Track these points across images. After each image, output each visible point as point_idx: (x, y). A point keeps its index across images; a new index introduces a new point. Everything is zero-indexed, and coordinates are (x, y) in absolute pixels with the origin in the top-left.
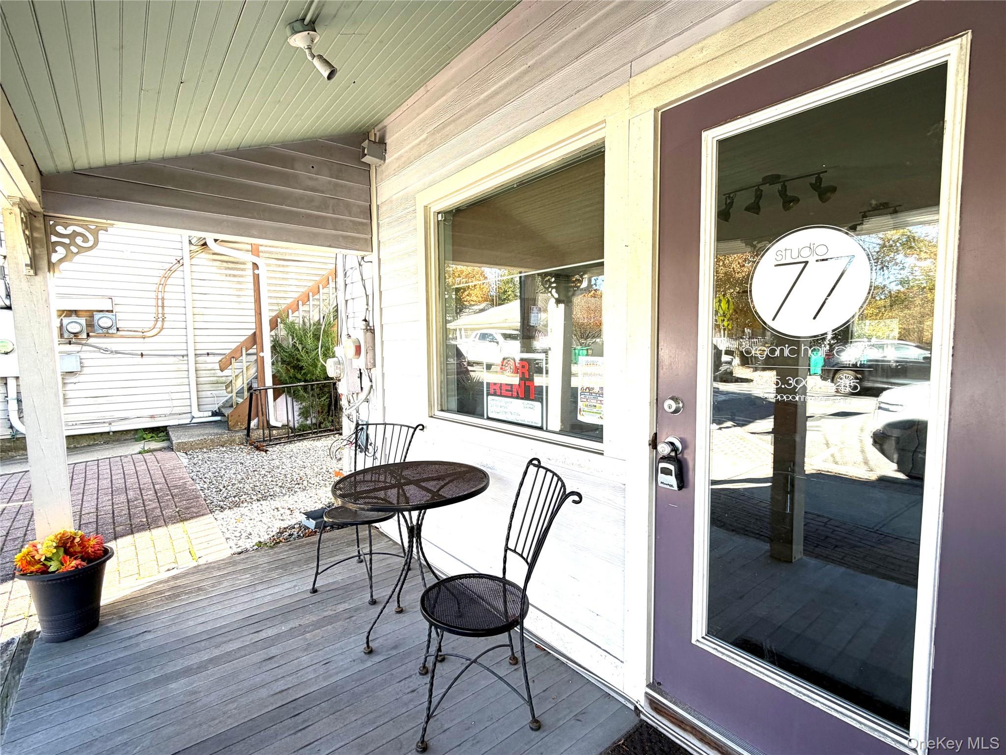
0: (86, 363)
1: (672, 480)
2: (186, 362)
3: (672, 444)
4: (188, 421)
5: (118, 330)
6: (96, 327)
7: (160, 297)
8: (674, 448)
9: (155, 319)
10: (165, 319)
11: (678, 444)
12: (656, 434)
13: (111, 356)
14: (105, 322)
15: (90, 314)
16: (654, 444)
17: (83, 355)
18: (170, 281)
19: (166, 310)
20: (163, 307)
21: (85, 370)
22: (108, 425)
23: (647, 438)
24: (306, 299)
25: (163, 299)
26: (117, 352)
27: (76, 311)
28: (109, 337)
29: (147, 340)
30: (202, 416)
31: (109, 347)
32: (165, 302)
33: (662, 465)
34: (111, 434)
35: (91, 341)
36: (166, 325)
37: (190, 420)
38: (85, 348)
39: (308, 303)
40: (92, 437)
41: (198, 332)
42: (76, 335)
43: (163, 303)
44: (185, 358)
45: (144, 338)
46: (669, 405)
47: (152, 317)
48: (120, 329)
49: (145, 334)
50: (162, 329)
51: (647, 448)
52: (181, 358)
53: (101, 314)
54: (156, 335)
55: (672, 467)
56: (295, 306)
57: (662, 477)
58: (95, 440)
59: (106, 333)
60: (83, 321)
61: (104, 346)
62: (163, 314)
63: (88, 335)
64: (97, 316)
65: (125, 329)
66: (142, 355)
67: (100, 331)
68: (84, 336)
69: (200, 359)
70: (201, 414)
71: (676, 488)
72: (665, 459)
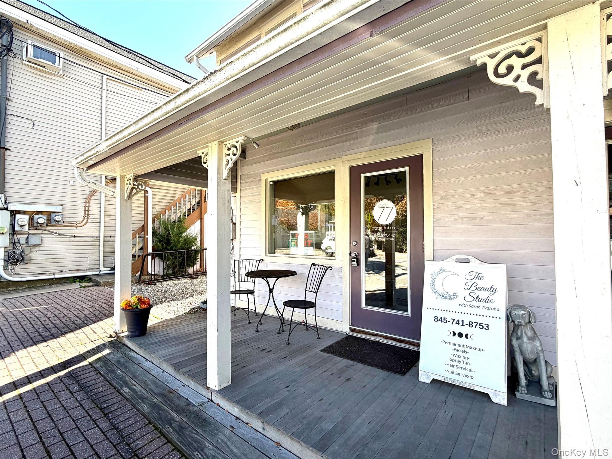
0: (44, 240)
1: (355, 263)
2: (98, 241)
3: (355, 254)
4: (97, 273)
5: (63, 222)
6: (52, 221)
7: (87, 206)
8: (356, 255)
9: (83, 217)
10: (89, 218)
11: (357, 254)
12: (350, 252)
13: (58, 236)
14: (58, 218)
15: (49, 214)
16: (350, 254)
17: (43, 236)
18: (93, 198)
19: (90, 213)
20: (88, 211)
21: (44, 244)
22: (53, 274)
23: (348, 253)
24: (170, 209)
25: (89, 207)
26: (62, 235)
27: (41, 212)
28: (58, 226)
29: (78, 228)
30: (106, 270)
31: (57, 231)
32: (90, 208)
33: (353, 260)
34: (54, 279)
35: (48, 228)
36: (89, 220)
37: (99, 272)
38: (44, 232)
39: (170, 211)
40: (43, 281)
41: (107, 225)
42: (41, 224)
43: (88, 209)
44: (98, 239)
45: (77, 227)
46: (354, 243)
47: (82, 216)
48: (64, 222)
49: (77, 225)
50: (87, 222)
51: (348, 256)
52: (96, 238)
53: (55, 214)
54: (83, 226)
55: (355, 260)
56: (164, 212)
57: (353, 263)
58: (44, 283)
59: (57, 224)
60: (45, 217)
61: (55, 231)
62: (88, 215)
63: (47, 225)
64: (53, 215)
65: (67, 222)
66: (75, 236)
67: (54, 223)
68: (45, 225)
69: (107, 239)
70: (105, 269)
71: (356, 265)
72: (353, 258)
